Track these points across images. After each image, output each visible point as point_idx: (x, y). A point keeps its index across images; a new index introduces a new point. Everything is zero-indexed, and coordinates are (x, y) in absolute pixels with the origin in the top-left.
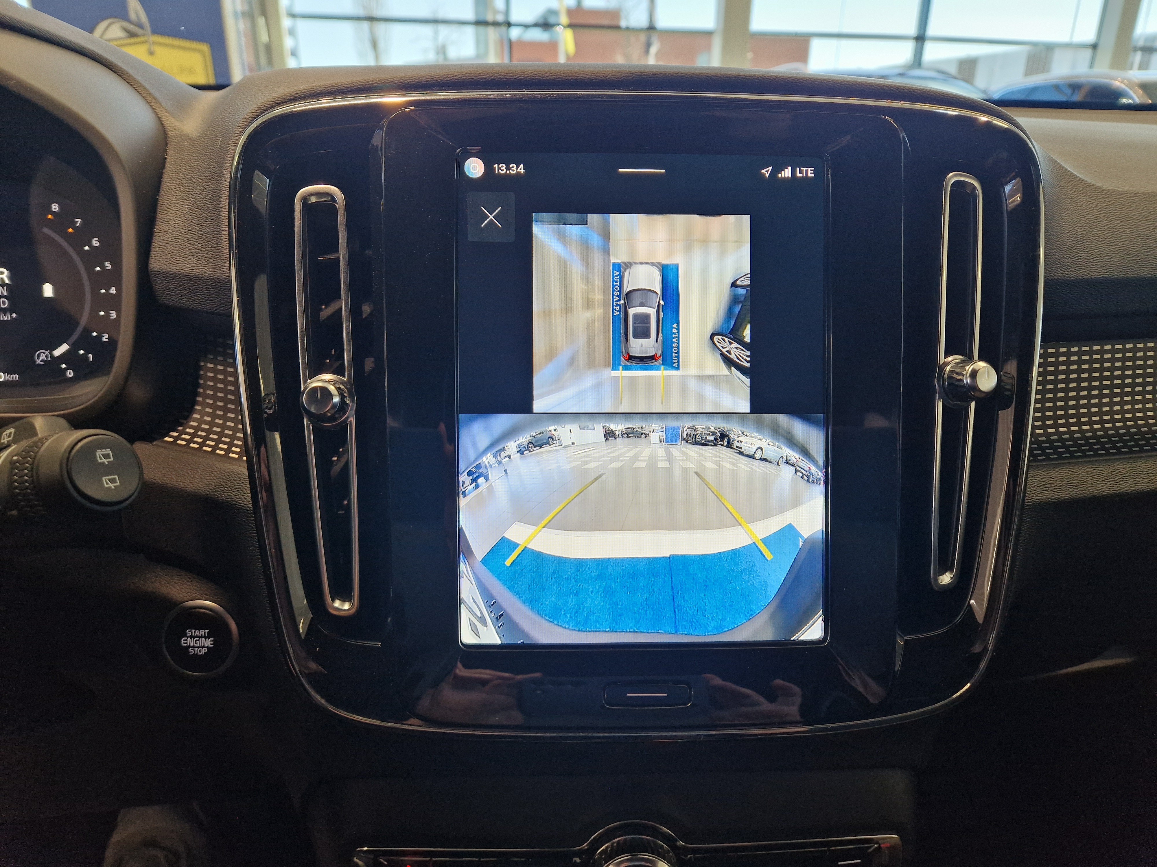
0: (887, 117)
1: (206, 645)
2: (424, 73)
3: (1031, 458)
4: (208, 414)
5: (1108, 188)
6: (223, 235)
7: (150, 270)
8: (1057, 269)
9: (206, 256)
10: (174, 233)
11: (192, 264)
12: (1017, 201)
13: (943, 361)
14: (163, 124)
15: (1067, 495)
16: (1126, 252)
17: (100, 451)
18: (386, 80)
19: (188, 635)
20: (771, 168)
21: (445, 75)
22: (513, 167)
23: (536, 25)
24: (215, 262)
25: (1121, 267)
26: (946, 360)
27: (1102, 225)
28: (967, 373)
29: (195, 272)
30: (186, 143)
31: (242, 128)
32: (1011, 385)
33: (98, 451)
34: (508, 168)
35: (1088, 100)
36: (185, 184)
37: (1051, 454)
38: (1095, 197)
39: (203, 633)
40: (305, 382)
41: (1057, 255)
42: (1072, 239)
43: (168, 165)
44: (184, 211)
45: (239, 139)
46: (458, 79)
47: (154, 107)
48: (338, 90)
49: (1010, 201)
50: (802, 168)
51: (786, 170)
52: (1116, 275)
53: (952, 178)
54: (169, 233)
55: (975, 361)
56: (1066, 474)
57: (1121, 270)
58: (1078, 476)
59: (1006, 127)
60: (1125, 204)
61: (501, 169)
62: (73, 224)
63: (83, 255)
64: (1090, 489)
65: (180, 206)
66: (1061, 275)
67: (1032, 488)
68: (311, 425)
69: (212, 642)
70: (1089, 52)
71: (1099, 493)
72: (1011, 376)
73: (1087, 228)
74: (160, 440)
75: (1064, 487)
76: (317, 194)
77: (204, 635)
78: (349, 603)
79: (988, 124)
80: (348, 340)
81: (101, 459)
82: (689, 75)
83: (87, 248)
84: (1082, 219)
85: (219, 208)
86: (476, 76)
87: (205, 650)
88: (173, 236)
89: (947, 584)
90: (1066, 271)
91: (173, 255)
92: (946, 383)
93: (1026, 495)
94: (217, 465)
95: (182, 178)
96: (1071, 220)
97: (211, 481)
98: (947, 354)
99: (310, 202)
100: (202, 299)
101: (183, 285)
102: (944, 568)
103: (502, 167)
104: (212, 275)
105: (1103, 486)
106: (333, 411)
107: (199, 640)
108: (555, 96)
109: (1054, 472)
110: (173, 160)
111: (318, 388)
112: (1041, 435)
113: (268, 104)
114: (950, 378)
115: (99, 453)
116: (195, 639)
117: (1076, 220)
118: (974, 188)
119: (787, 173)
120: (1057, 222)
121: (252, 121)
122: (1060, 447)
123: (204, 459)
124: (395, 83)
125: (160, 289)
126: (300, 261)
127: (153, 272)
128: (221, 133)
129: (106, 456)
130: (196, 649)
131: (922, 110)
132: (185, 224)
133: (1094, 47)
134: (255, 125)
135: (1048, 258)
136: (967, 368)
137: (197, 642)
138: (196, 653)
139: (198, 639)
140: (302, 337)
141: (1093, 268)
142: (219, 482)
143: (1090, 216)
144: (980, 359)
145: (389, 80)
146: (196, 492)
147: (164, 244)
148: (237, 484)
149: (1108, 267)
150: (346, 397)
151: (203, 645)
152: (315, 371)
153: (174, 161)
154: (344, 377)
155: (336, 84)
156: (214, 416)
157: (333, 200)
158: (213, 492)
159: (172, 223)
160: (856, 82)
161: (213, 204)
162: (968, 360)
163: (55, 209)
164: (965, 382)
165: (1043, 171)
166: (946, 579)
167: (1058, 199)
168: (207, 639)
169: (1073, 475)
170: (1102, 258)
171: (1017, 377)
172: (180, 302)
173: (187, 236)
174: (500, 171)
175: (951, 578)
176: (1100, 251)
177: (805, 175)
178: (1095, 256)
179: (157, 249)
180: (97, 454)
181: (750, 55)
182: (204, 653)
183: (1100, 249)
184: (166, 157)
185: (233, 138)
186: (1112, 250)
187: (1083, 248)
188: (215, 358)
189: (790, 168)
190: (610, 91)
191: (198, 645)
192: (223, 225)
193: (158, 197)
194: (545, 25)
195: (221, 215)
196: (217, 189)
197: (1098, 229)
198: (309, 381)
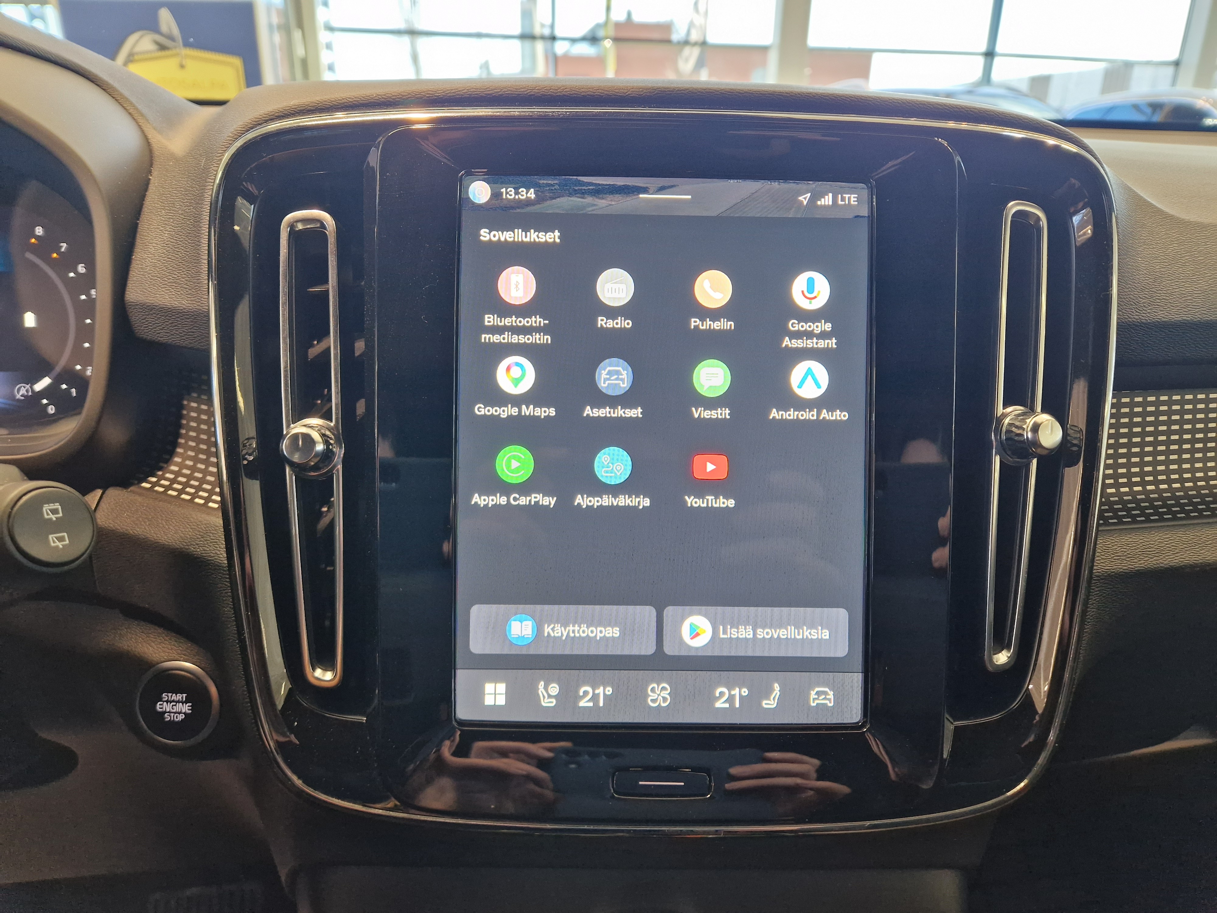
0: (940, 140)
1: (183, 711)
2: (426, 88)
3: (1101, 522)
4: (190, 458)
5: (1191, 220)
6: (203, 264)
7: (127, 301)
8: (1131, 310)
9: (185, 286)
10: (153, 261)
11: (170, 295)
12: (1088, 234)
13: (1002, 412)
14: (149, 143)
15: (1142, 565)
16: (1210, 292)
17: (47, 505)
18: (384, 95)
19: (164, 699)
20: (809, 195)
21: (448, 90)
22: (522, 191)
23: (584, 39)
24: (194, 293)
25: (1205, 309)
26: (1004, 411)
27: (1184, 262)
28: (1028, 427)
29: (173, 304)
30: (171, 163)
31: (226, 147)
32: (1079, 439)
33: (45, 505)
34: (517, 193)
35: (1170, 120)
36: (166, 208)
37: (1124, 516)
38: (1176, 230)
39: (181, 697)
40: (288, 426)
41: (1132, 295)
42: (1150, 277)
43: (152, 188)
44: (164, 237)
45: (221, 160)
46: (463, 95)
47: (140, 124)
48: (331, 106)
49: (1079, 234)
50: (844, 195)
51: (826, 197)
52: (1199, 317)
53: (1014, 207)
54: (147, 261)
55: (1037, 414)
56: (1141, 541)
57: (1205, 312)
58: (1154, 543)
59: (1075, 150)
60: (1209, 238)
61: (509, 193)
62: (57, 250)
63: (68, 282)
64: (1167, 559)
65: (160, 232)
66: (1136, 317)
67: (1102, 557)
68: (293, 475)
69: (190, 708)
70: (1170, 70)
71: (1178, 562)
72: (1078, 430)
73: (1167, 264)
74: (137, 486)
75: (1138, 555)
76: (304, 221)
77: (181, 700)
78: (332, 672)
79: (1057, 148)
80: (336, 382)
81: (48, 514)
82: (718, 91)
83: (72, 275)
84: (1161, 254)
85: (200, 235)
86: (482, 92)
87: (182, 716)
88: (152, 264)
89: (1002, 664)
90: (1141, 312)
91: (151, 285)
92: (1004, 437)
93: (1095, 564)
94: (194, 516)
95: (164, 201)
96: (1148, 256)
97: (187, 533)
98: (1006, 405)
99: (297, 229)
100: (181, 333)
101: (160, 318)
102: (1001, 644)
103: (511, 191)
104: (191, 308)
105: (1182, 555)
106: (316, 460)
107: (175, 705)
108: (568, 113)
109: (1127, 538)
110: (156, 181)
111: (300, 436)
112: (1112, 495)
113: (255, 122)
114: (1008, 431)
115: (46, 508)
116: (171, 704)
117: (1153, 256)
118: (1038, 219)
119: (827, 200)
120: (1132, 257)
121: (236, 139)
122: (1134, 509)
123: (180, 509)
124: (393, 99)
125: (137, 322)
126: (285, 293)
127: (130, 304)
128: (205, 153)
129: (55, 512)
130: (172, 714)
131: (981, 131)
132: (165, 251)
133: (1177, 64)
134: (238, 144)
135: (1121, 298)
136: (1028, 421)
137: (174, 707)
138: (172, 719)
139: (175, 703)
140: (286, 376)
141: (1173, 309)
142: (195, 534)
143: (1170, 251)
144: (1044, 410)
145: (387, 95)
146: (170, 545)
147: (142, 273)
148: (213, 538)
149: (1189, 309)
150: (331, 444)
151: (180, 711)
152: (299, 414)
153: (158, 183)
154: (331, 421)
155: (329, 100)
156: (196, 460)
157: (323, 226)
158: (188, 545)
159: (151, 250)
160: (906, 100)
161: (193, 229)
162: (1030, 412)
163: (39, 232)
164: (1026, 438)
165: (1116, 201)
166: (1002, 658)
167: (1133, 232)
168: (185, 704)
169: (1148, 541)
170: (1183, 299)
171: (1086, 432)
172: (158, 337)
173: (166, 264)
174: (508, 195)
175: (1009, 657)
176: (1181, 290)
177: (847, 202)
178: (1175, 296)
179: (135, 279)
180: (44, 509)
181: (807, 71)
182: (180, 720)
183: (1181, 289)
184: (151, 177)
185: (216, 158)
186: (1195, 289)
187: (1161, 287)
188: (199, 397)
189: (831, 195)
190: (629, 109)
191: (175, 711)
192: (204, 253)
193: (138, 222)
194: (593, 39)
195: (201, 242)
196: (198, 213)
197: (1178, 266)
198: (292, 426)
